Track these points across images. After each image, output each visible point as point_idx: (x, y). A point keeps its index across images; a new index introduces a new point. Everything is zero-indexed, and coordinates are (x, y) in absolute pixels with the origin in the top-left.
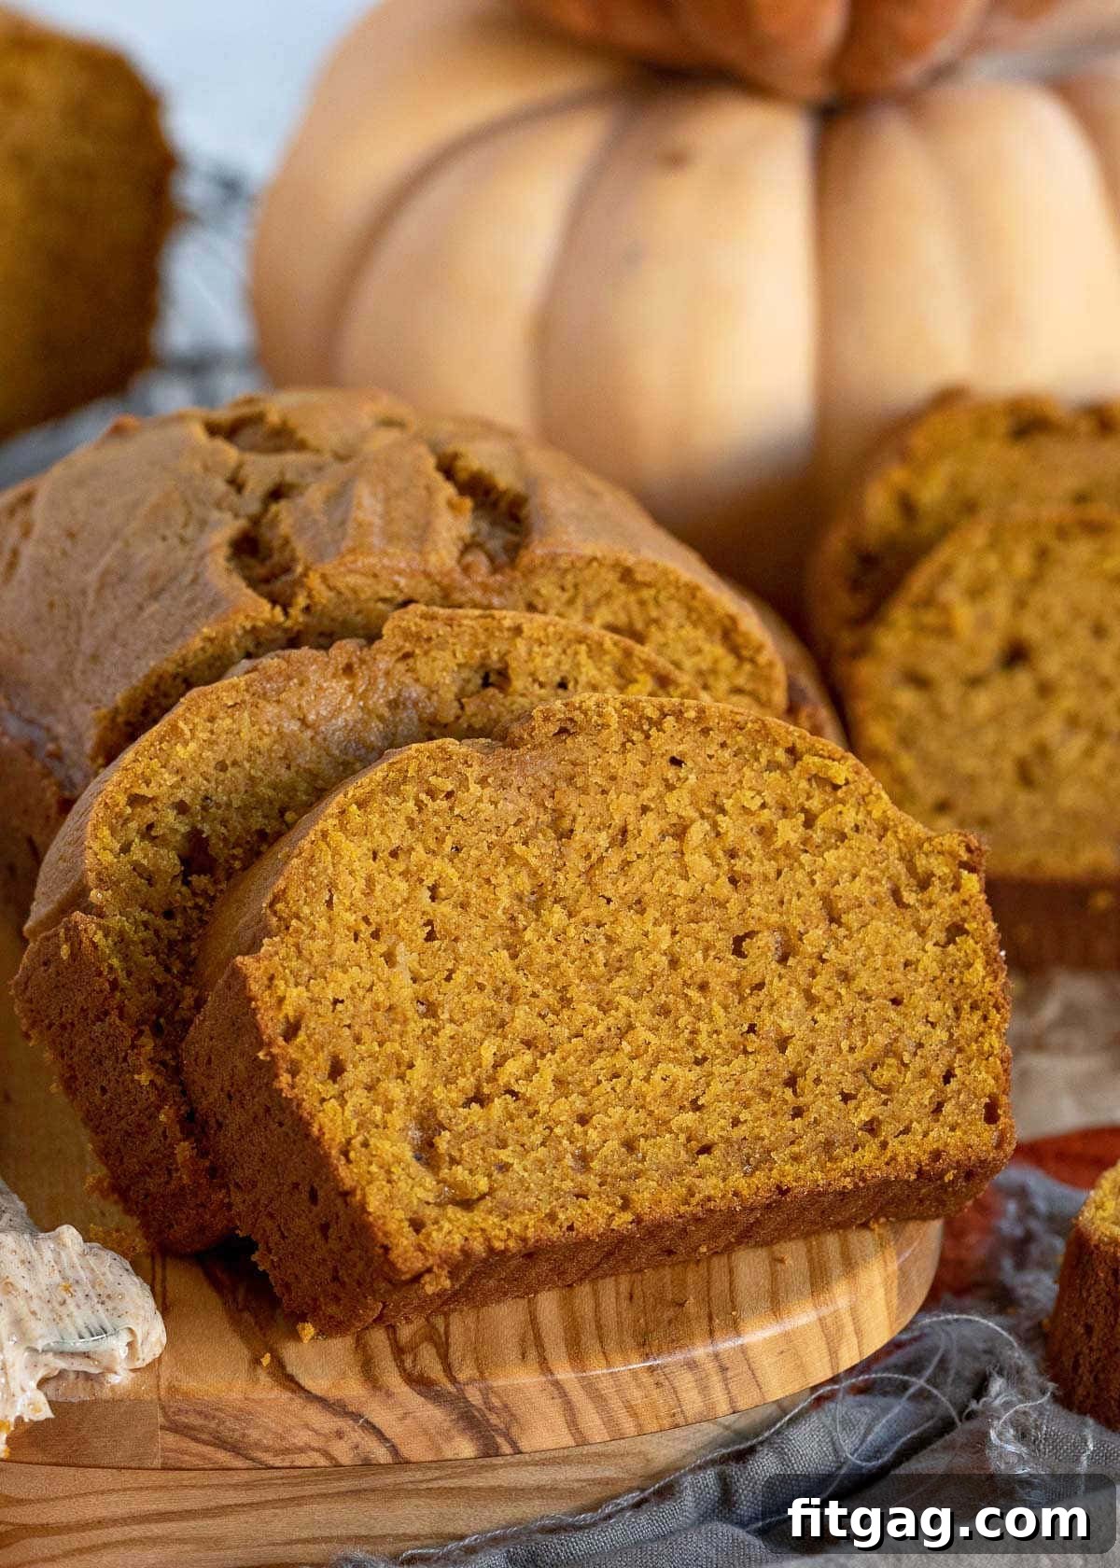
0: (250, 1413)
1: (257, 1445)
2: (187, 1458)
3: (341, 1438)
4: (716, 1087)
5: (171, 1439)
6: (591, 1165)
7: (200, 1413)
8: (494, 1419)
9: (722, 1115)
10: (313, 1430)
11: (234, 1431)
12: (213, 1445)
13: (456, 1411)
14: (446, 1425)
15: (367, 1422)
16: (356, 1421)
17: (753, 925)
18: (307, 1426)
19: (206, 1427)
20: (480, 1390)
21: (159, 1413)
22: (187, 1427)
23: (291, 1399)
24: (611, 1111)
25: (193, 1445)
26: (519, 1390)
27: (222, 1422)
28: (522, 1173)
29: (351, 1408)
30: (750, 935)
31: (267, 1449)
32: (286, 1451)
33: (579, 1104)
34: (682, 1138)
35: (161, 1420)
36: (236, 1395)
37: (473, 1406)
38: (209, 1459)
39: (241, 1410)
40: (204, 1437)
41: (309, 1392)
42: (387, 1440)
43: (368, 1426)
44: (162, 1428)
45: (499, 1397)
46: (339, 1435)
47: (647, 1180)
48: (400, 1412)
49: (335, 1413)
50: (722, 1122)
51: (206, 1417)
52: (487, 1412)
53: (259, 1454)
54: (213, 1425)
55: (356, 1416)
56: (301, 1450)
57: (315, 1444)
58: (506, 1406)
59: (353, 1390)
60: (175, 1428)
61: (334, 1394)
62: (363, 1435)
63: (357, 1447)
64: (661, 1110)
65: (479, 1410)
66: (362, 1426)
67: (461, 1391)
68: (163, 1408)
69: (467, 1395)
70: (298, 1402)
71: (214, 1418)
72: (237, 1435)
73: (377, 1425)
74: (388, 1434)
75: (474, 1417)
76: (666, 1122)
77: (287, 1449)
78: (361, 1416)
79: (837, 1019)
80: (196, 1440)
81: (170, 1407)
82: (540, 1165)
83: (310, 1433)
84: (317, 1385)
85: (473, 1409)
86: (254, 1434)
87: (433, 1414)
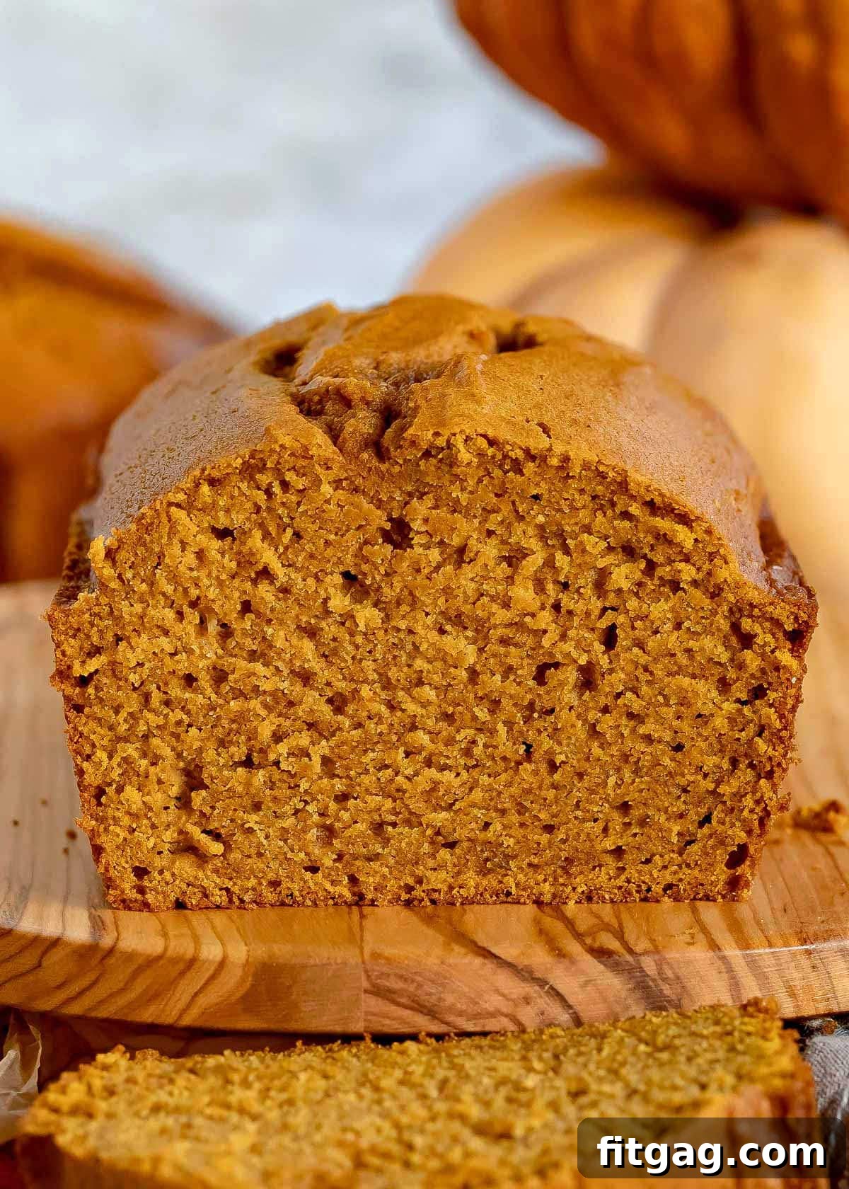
0: (445, 978)
1: (451, 1009)
2: (387, 1022)
3: (528, 1003)
4: (477, 795)
5: (374, 1003)
6: (334, 842)
7: (401, 977)
8: (667, 990)
9: (476, 819)
10: (503, 995)
11: (430, 994)
12: (412, 1009)
13: (634, 980)
14: (624, 994)
15: (552, 988)
16: (542, 987)
17: (559, 657)
18: (497, 991)
19: (406, 990)
20: (655, 961)
21: (363, 977)
22: (390, 991)
23: (484, 964)
24: (369, 798)
25: (393, 1008)
26: (689, 962)
27: (420, 986)
28: (262, 839)
29: (538, 975)
30: (557, 665)
31: (461, 1014)
32: (477, 1016)
33: (339, 786)
34: (429, 832)
35: (365, 984)
36: (432, 962)
37: (648, 976)
38: (408, 1023)
39: (437, 974)
40: (404, 1000)
41: (500, 958)
42: (570, 1007)
43: (552, 993)
44: (366, 991)
45: (672, 968)
46: (527, 1000)
47: (381, 865)
48: (583, 979)
49: (524, 979)
50: (473, 825)
51: (406, 980)
52: (660, 982)
53: (451, 1018)
54: (412, 988)
55: (542, 982)
56: (492, 1015)
57: (505, 1010)
58: (678, 978)
59: (539, 958)
60: (377, 991)
61: (523, 962)
62: (549, 1001)
63: (542, 1014)
64: (417, 805)
65: (654, 980)
66: (547, 992)
67: (638, 962)
68: (366, 971)
69: (643, 965)
70: (490, 965)
71: (413, 981)
72: (433, 999)
73: (560, 991)
74: (571, 1001)
75: (649, 987)
76: (419, 816)
77: (480, 1014)
78: (546, 983)
79: (612, 756)
80: (398, 1004)
81: (373, 970)
82: (284, 834)
83: (500, 998)
84: (506, 951)
85: (648, 979)
86: (450, 999)
87: (614, 983)
